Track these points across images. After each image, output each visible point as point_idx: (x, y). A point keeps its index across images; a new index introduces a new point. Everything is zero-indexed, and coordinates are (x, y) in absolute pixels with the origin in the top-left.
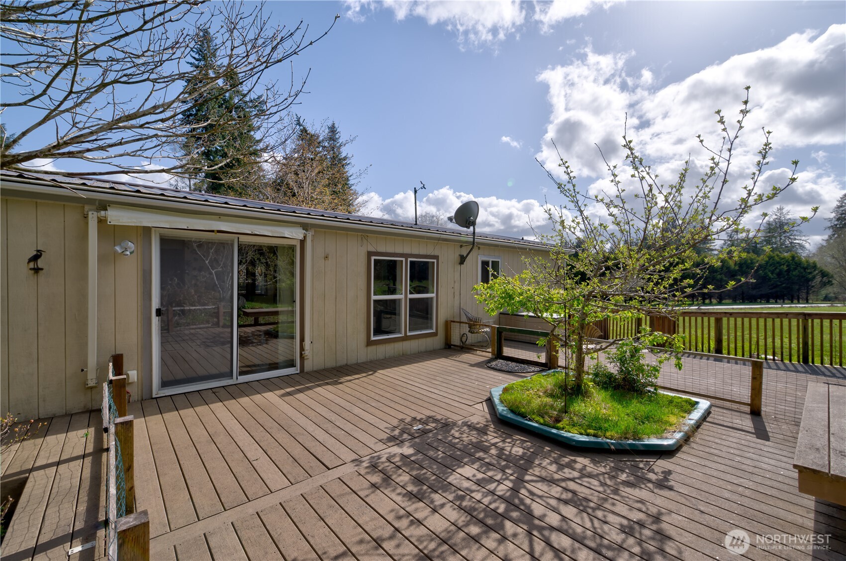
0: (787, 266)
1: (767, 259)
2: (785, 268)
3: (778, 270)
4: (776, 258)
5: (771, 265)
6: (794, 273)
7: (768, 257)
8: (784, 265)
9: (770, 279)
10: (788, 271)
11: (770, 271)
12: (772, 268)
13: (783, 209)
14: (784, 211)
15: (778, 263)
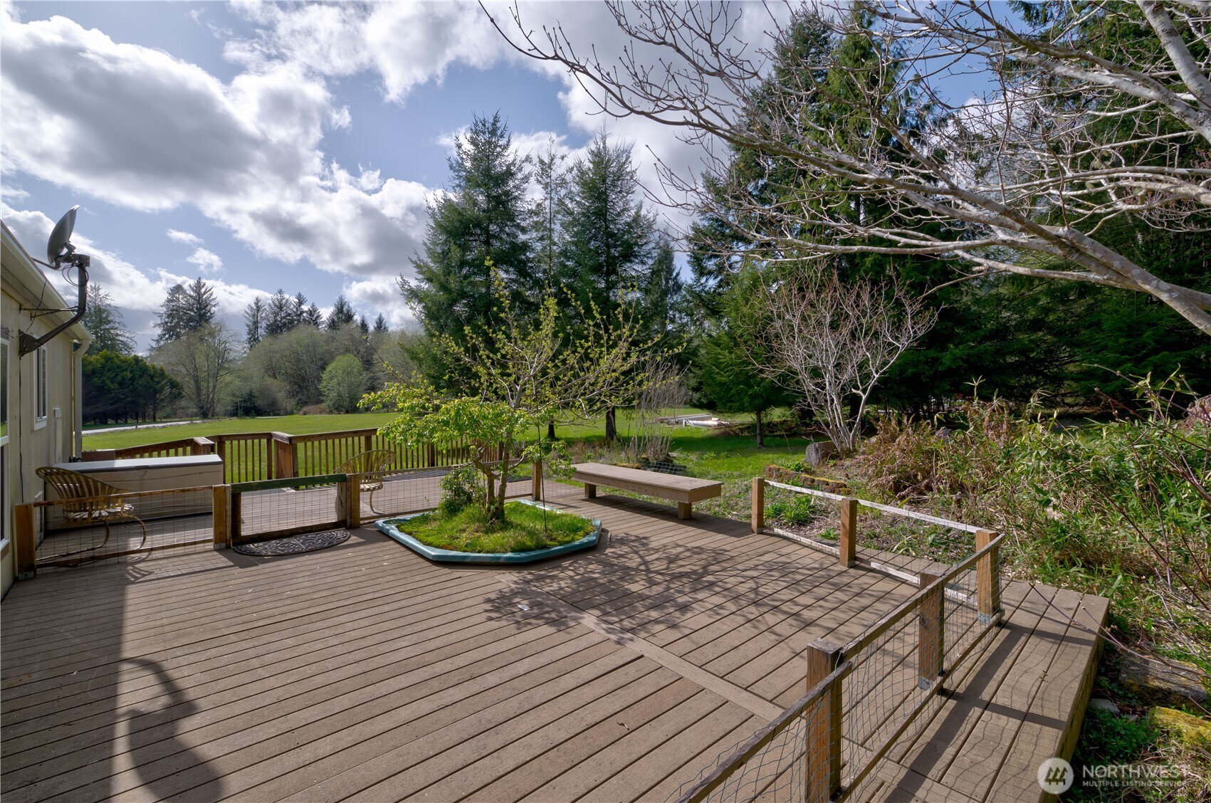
0: (131, 372)
1: (103, 361)
2: (129, 375)
3: (119, 378)
4: (116, 360)
5: (109, 370)
6: (140, 382)
7: (105, 358)
8: (126, 370)
9: (109, 391)
10: (132, 379)
11: (108, 378)
12: (112, 375)
13: (99, 289)
14: (102, 292)
15: (119, 367)
